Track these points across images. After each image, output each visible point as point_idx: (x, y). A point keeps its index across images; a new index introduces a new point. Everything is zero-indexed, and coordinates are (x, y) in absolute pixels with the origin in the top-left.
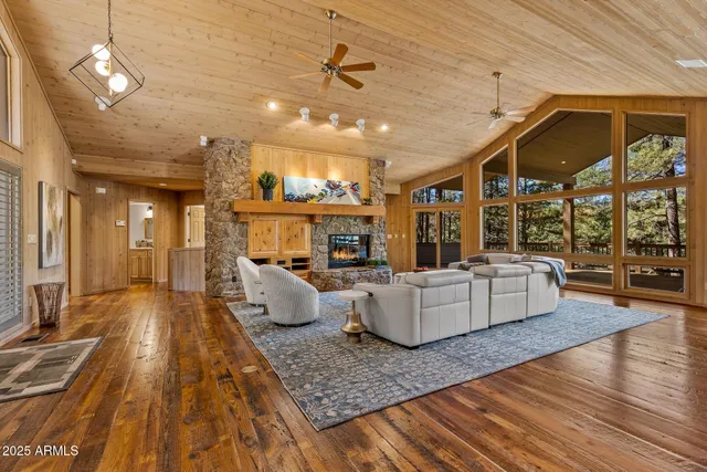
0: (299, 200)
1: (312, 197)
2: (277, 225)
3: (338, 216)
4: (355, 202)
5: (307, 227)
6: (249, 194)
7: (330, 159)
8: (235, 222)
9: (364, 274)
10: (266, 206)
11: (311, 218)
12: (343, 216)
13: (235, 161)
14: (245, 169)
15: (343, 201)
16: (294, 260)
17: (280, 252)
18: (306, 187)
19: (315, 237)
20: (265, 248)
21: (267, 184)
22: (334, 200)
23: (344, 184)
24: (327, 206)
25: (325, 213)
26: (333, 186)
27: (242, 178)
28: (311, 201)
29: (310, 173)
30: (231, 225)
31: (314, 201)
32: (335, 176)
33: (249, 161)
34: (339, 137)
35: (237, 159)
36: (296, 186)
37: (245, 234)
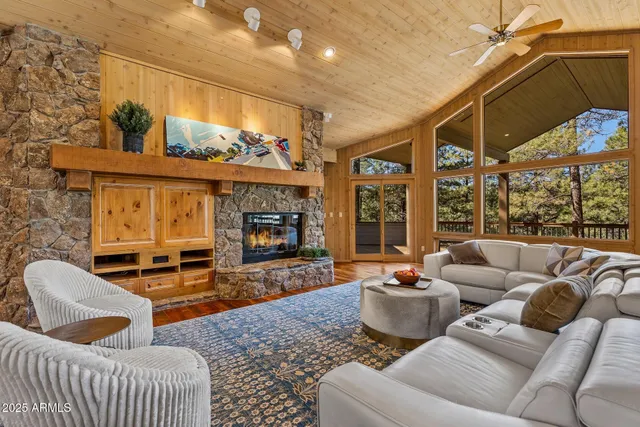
0: (192, 155)
1: (217, 153)
2: (154, 198)
3: (258, 185)
4: (283, 166)
5: (208, 201)
6: (95, 139)
7: (246, 100)
8: (61, 189)
9: (297, 271)
10: (127, 162)
11: (214, 186)
12: (267, 185)
13: (62, 76)
14: (88, 94)
15: (265, 163)
16: (184, 254)
17: (158, 243)
18: (207, 137)
19: (223, 217)
20: (127, 234)
21: (132, 124)
22: (252, 161)
23: (267, 138)
24: (240, 169)
25: (238, 179)
26: (249, 140)
27: (78, 108)
28: (215, 160)
29: (212, 116)
30: (52, 195)
31: (219, 159)
32: (253, 126)
33: (95, 80)
34: (256, 60)
35: (66, 71)
36: (188, 135)
37: (86, 212)
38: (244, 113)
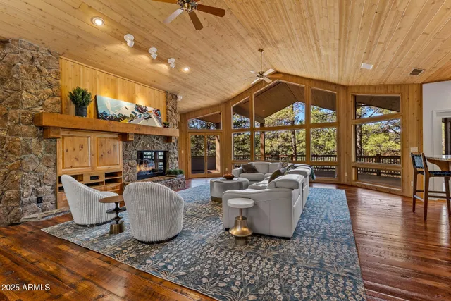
0: (112, 118)
1: (124, 117)
2: (90, 141)
3: (145, 135)
4: (158, 125)
5: (119, 144)
6: (58, 108)
7: (138, 87)
8: (40, 137)
9: (168, 182)
10: (79, 122)
11: (123, 136)
12: (150, 136)
13: (40, 71)
14: (54, 82)
15: (149, 123)
16: (107, 175)
17: (93, 168)
18: (119, 108)
19: (127, 153)
20: (76, 164)
21: (80, 101)
22: (142, 122)
23: (149, 109)
24: (139, 127)
25: (138, 132)
26: (140, 109)
27: (49, 90)
28: (124, 121)
29: (120, 96)
30: (34, 140)
31: (126, 121)
32: (141, 102)
33: (58, 74)
34: (148, 68)
35: (42, 68)
36: (109, 106)
37: (53, 151)
38: (136, 94)
